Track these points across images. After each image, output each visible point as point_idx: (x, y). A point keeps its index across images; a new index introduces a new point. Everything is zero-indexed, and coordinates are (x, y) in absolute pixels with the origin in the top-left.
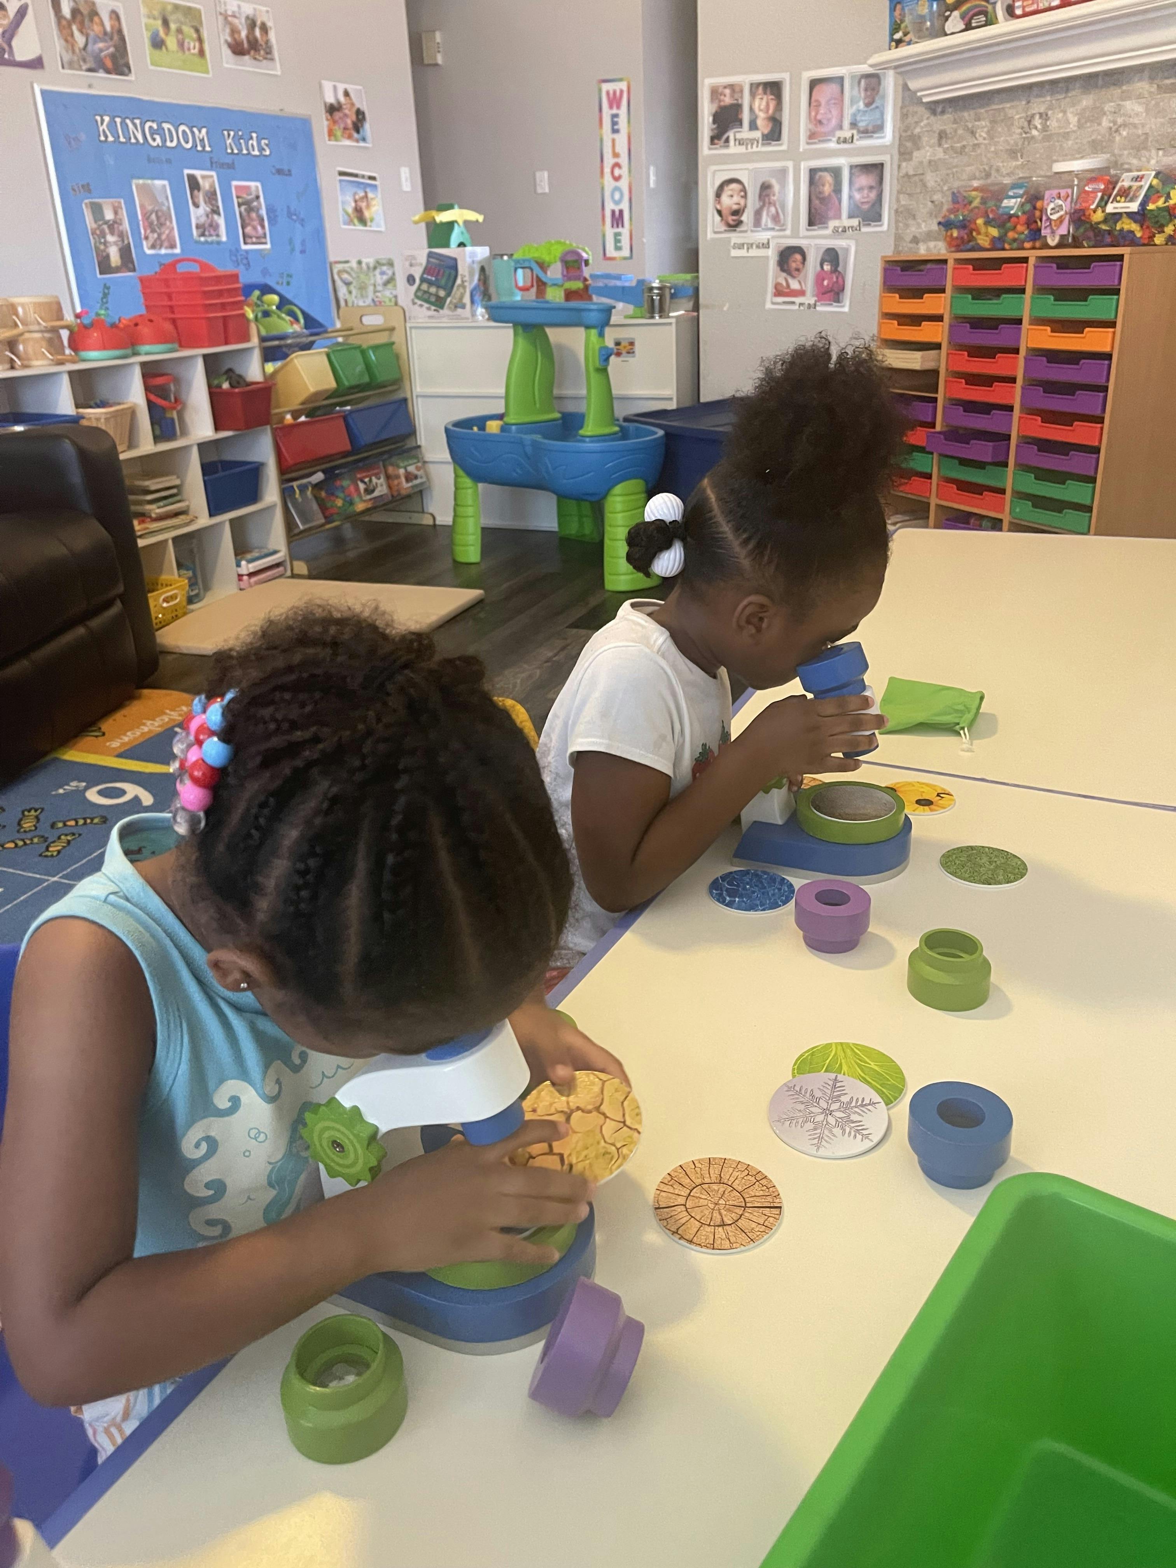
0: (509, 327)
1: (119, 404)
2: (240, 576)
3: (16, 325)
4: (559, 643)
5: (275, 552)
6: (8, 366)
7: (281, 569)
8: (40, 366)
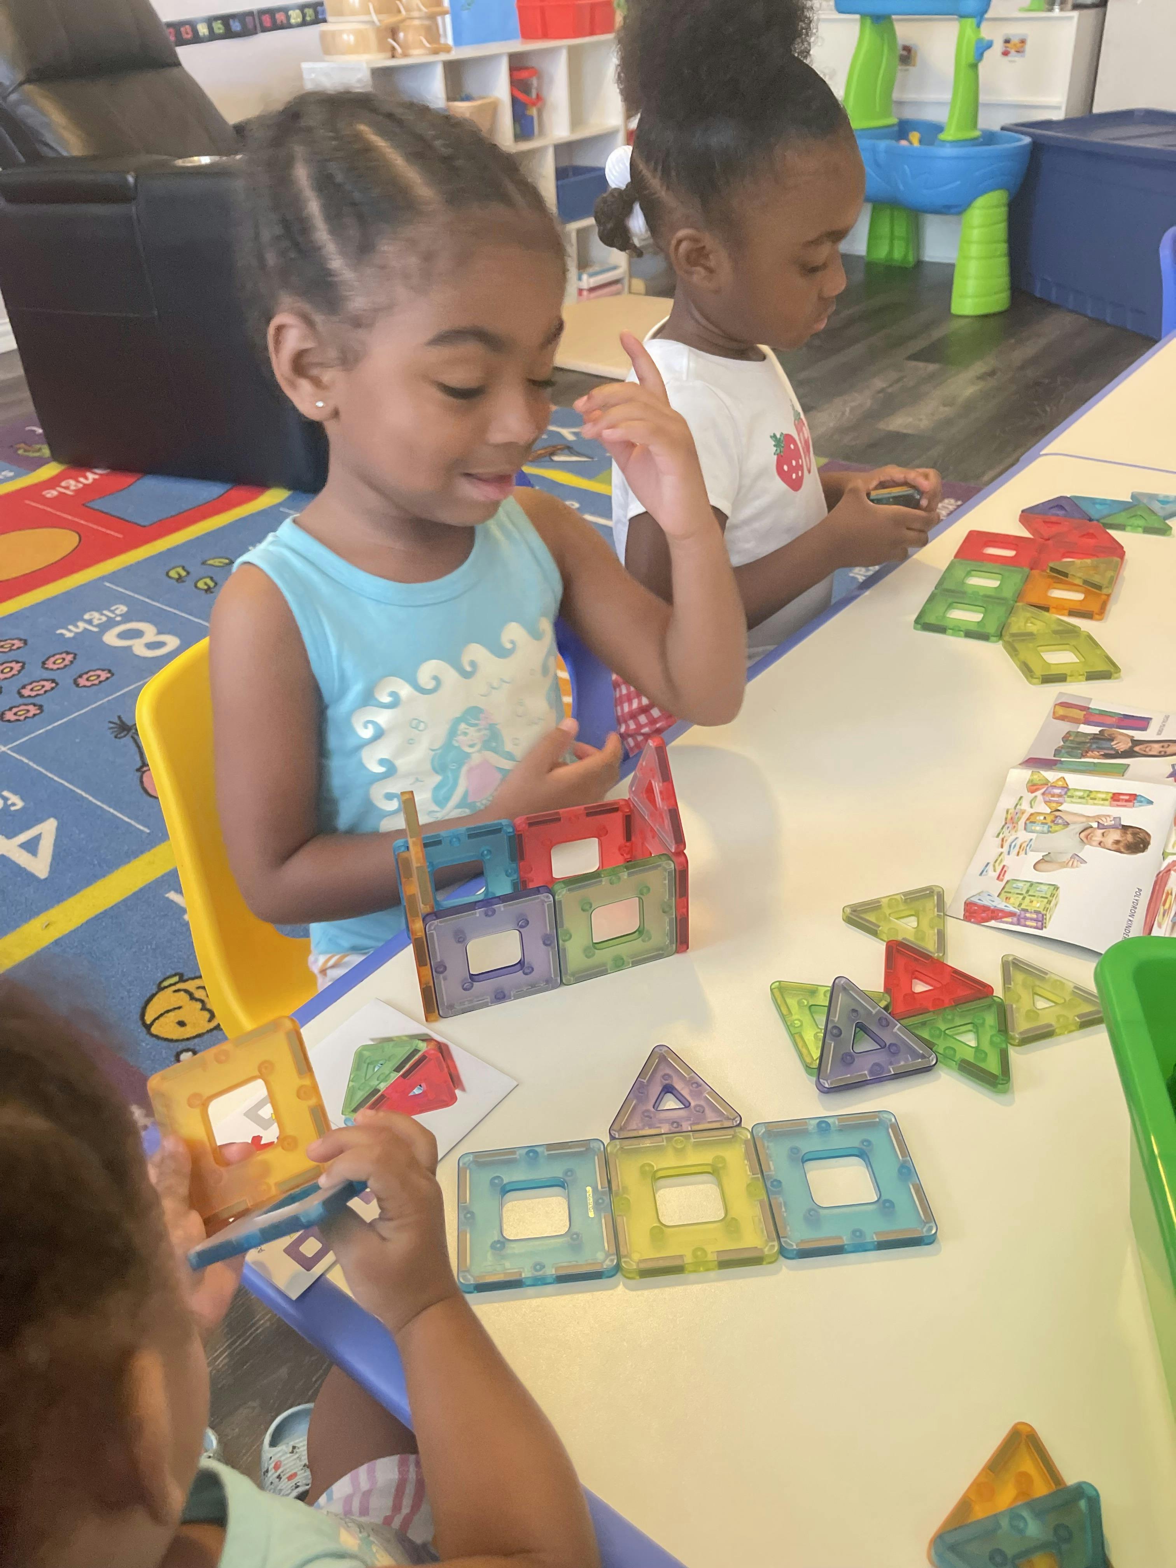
0: (856, 20)
1: (483, 98)
2: (580, 291)
3: (399, 11)
4: (893, 375)
5: (615, 268)
6: (389, 54)
7: (619, 286)
8: (417, 56)
